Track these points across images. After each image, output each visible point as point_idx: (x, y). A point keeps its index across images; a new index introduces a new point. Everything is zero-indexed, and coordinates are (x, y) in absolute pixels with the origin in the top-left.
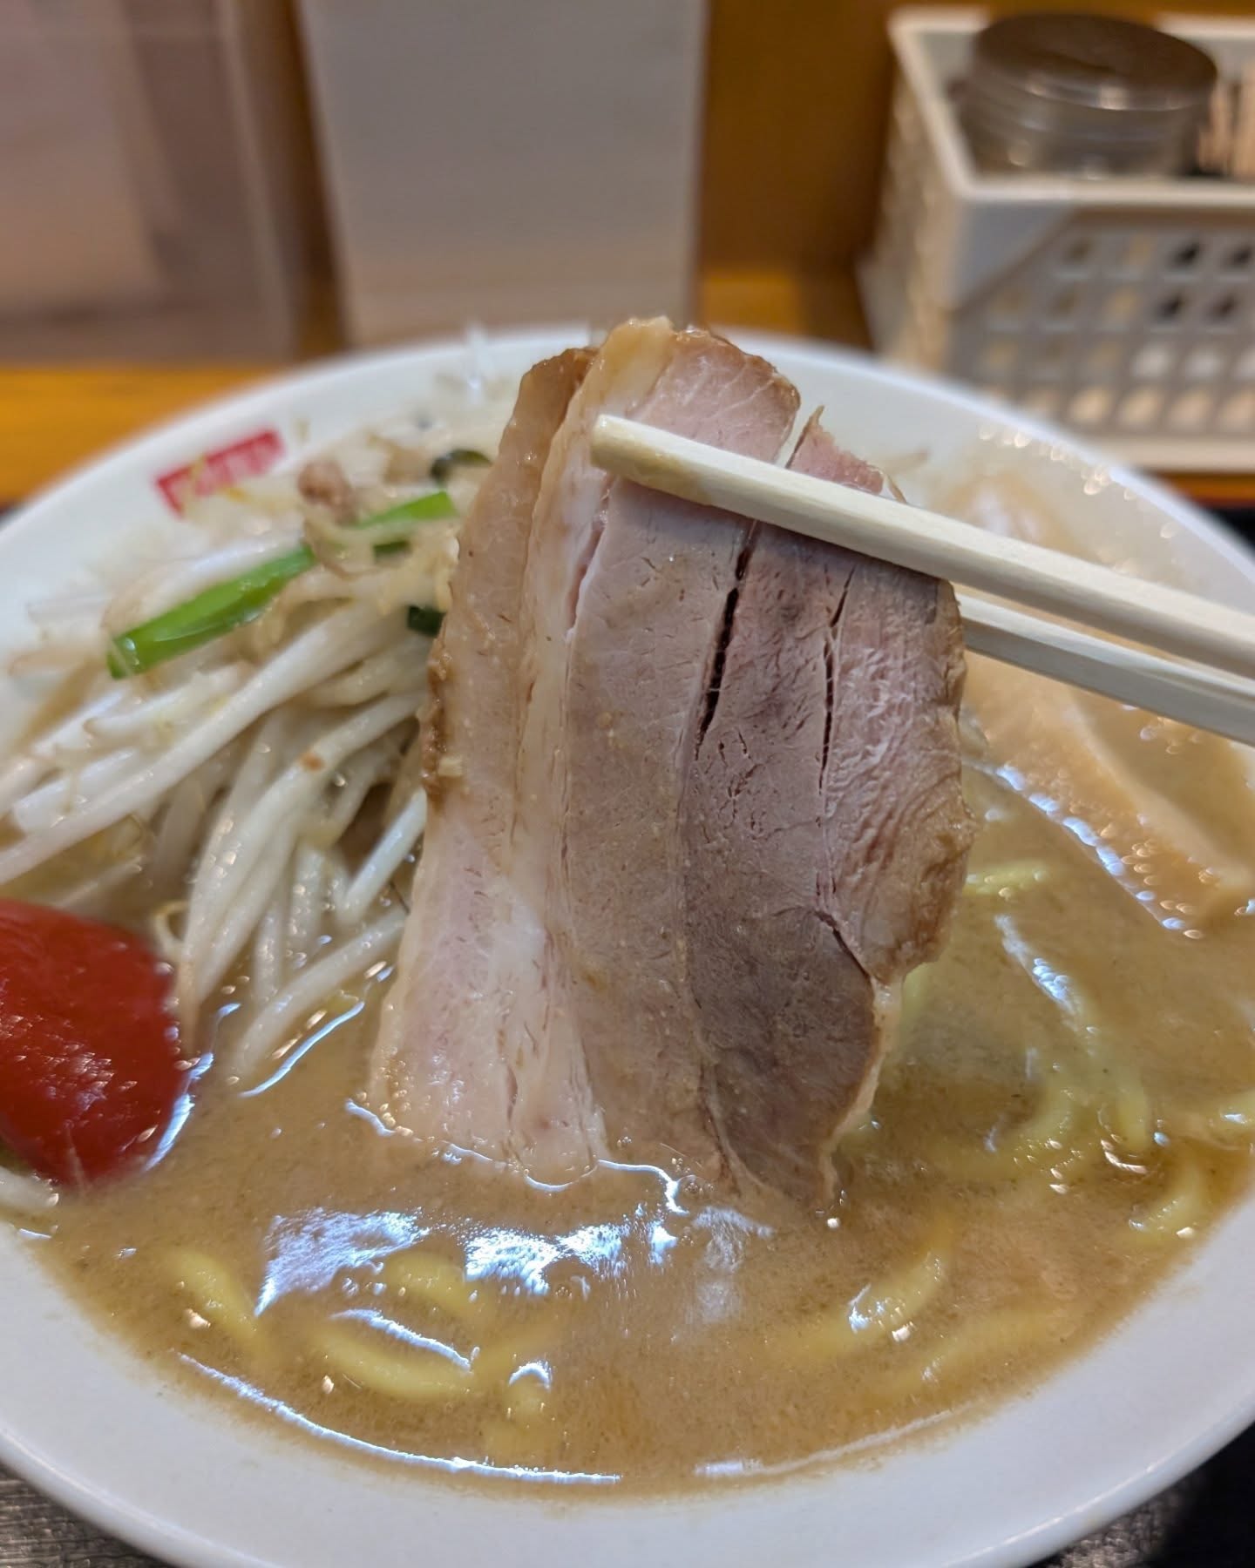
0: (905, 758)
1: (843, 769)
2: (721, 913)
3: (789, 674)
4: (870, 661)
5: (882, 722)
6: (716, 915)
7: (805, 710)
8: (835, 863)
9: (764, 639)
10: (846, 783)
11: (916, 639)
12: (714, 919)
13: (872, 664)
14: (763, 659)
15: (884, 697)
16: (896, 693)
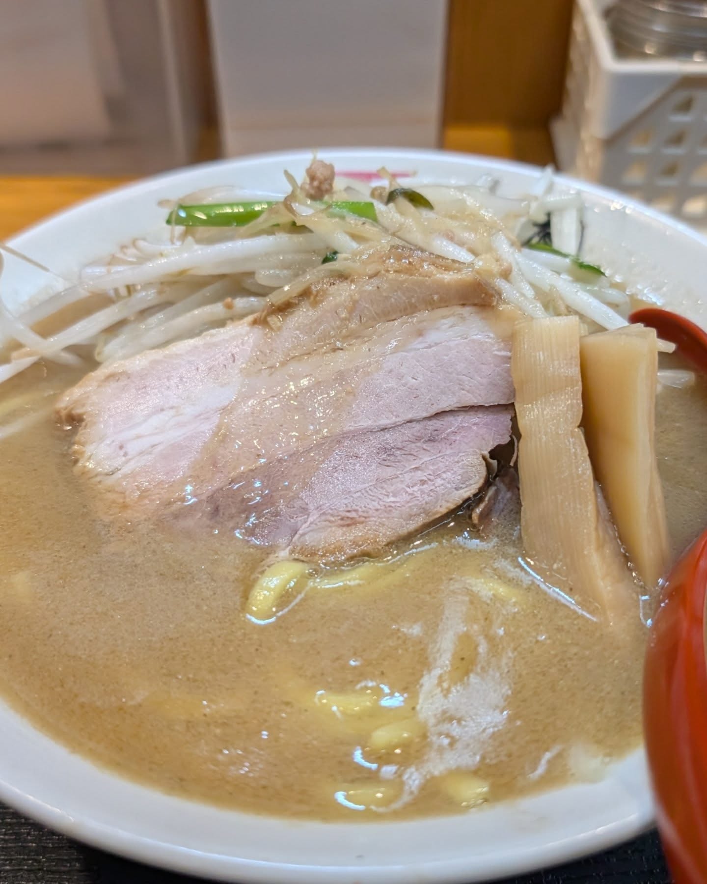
0: (394, 511)
1: (377, 489)
2: (285, 475)
3: (406, 451)
4: (427, 476)
5: (404, 493)
6: (283, 473)
7: (395, 464)
8: (333, 508)
9: (415, 434)
10: (372, 494)
11: (446, 488)
12: (281, 472)
13: (427, 477)
14: (408, 438)
15: (415, 489)
16: (419, 492)
